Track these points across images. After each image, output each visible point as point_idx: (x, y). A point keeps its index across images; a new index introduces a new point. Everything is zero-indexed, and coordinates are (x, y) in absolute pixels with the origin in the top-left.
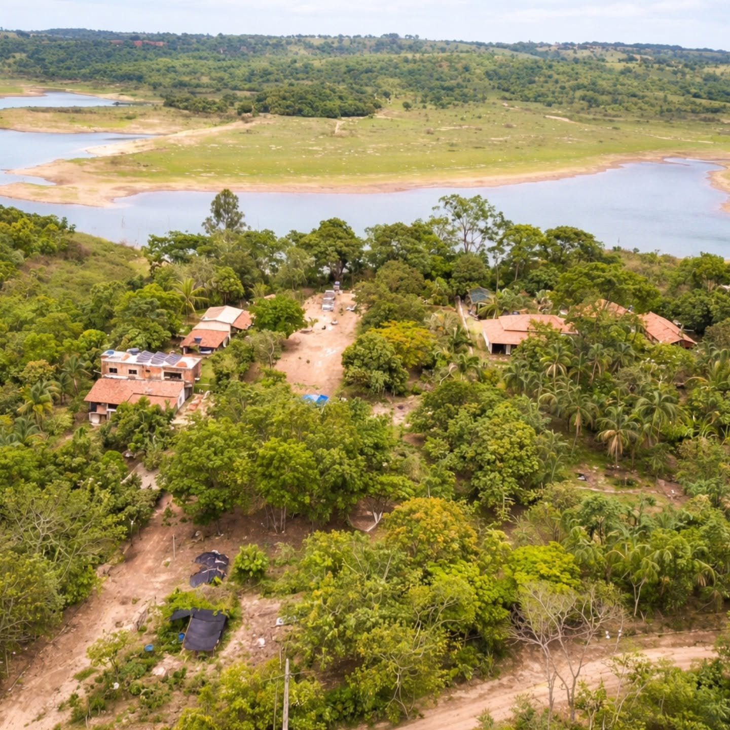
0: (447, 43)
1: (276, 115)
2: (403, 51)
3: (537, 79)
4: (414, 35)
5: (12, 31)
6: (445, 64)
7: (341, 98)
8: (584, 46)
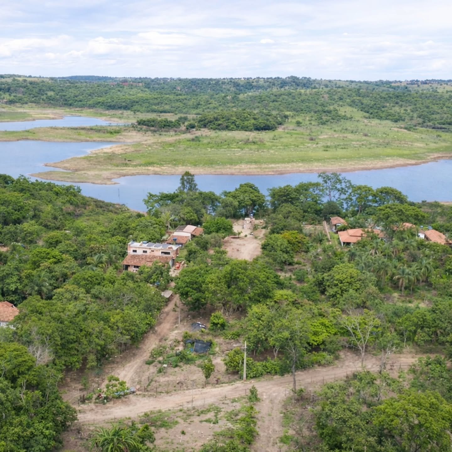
0: (330, 81)
1: (212, 130)
2: (299, 88)
3: (388, 105)
4: (308, 77)
5: (47, 78)
6: (326, 96)
7: (255, 119)
8: (425, 83)
